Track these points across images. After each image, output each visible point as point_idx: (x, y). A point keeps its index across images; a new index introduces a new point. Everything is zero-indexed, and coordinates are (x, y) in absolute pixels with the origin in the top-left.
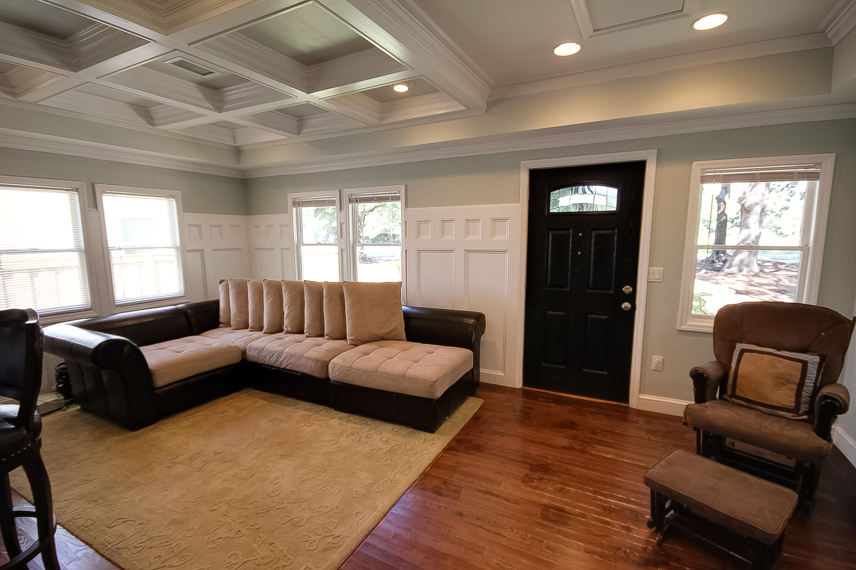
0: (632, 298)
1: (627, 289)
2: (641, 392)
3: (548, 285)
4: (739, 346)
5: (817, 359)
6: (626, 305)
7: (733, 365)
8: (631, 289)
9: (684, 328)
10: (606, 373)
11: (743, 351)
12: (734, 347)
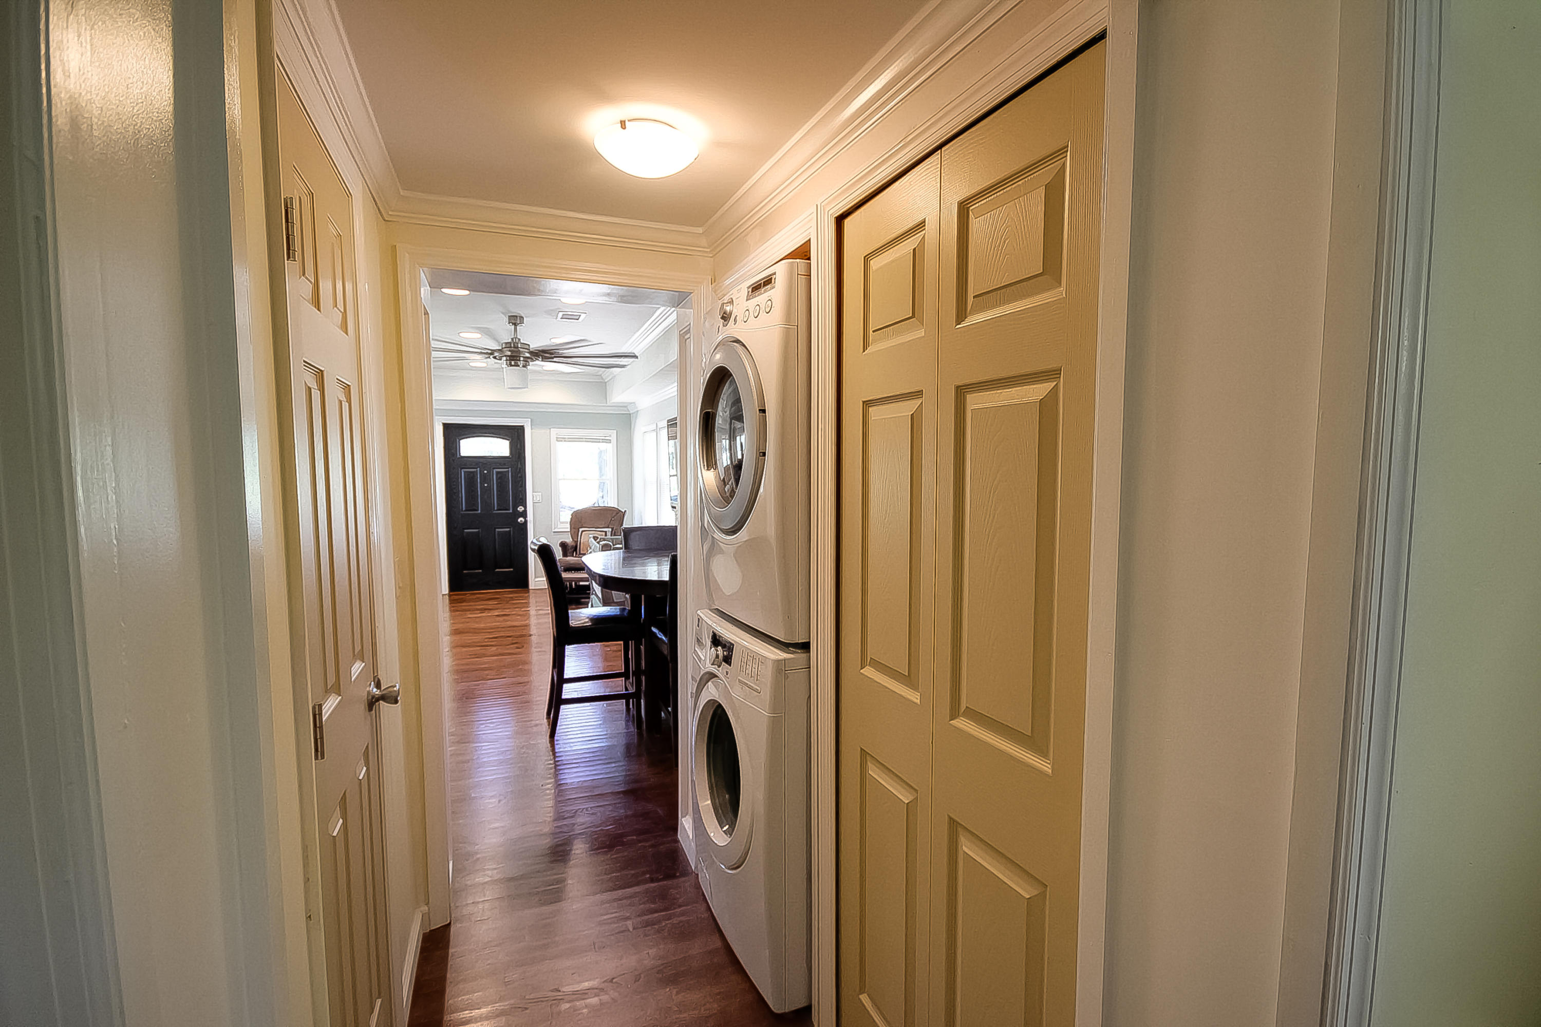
0: (524, 514)
1: (521, 509)
2: (535, 577)
3: (464, 509)
4: (581, 530)
5: (610, 530)
6: (521, 520)
7: (579, 540)
8: (523, 509)
9: (556, 530)
10: (512, 570)
11: (583, 531)
12: (579, 531)
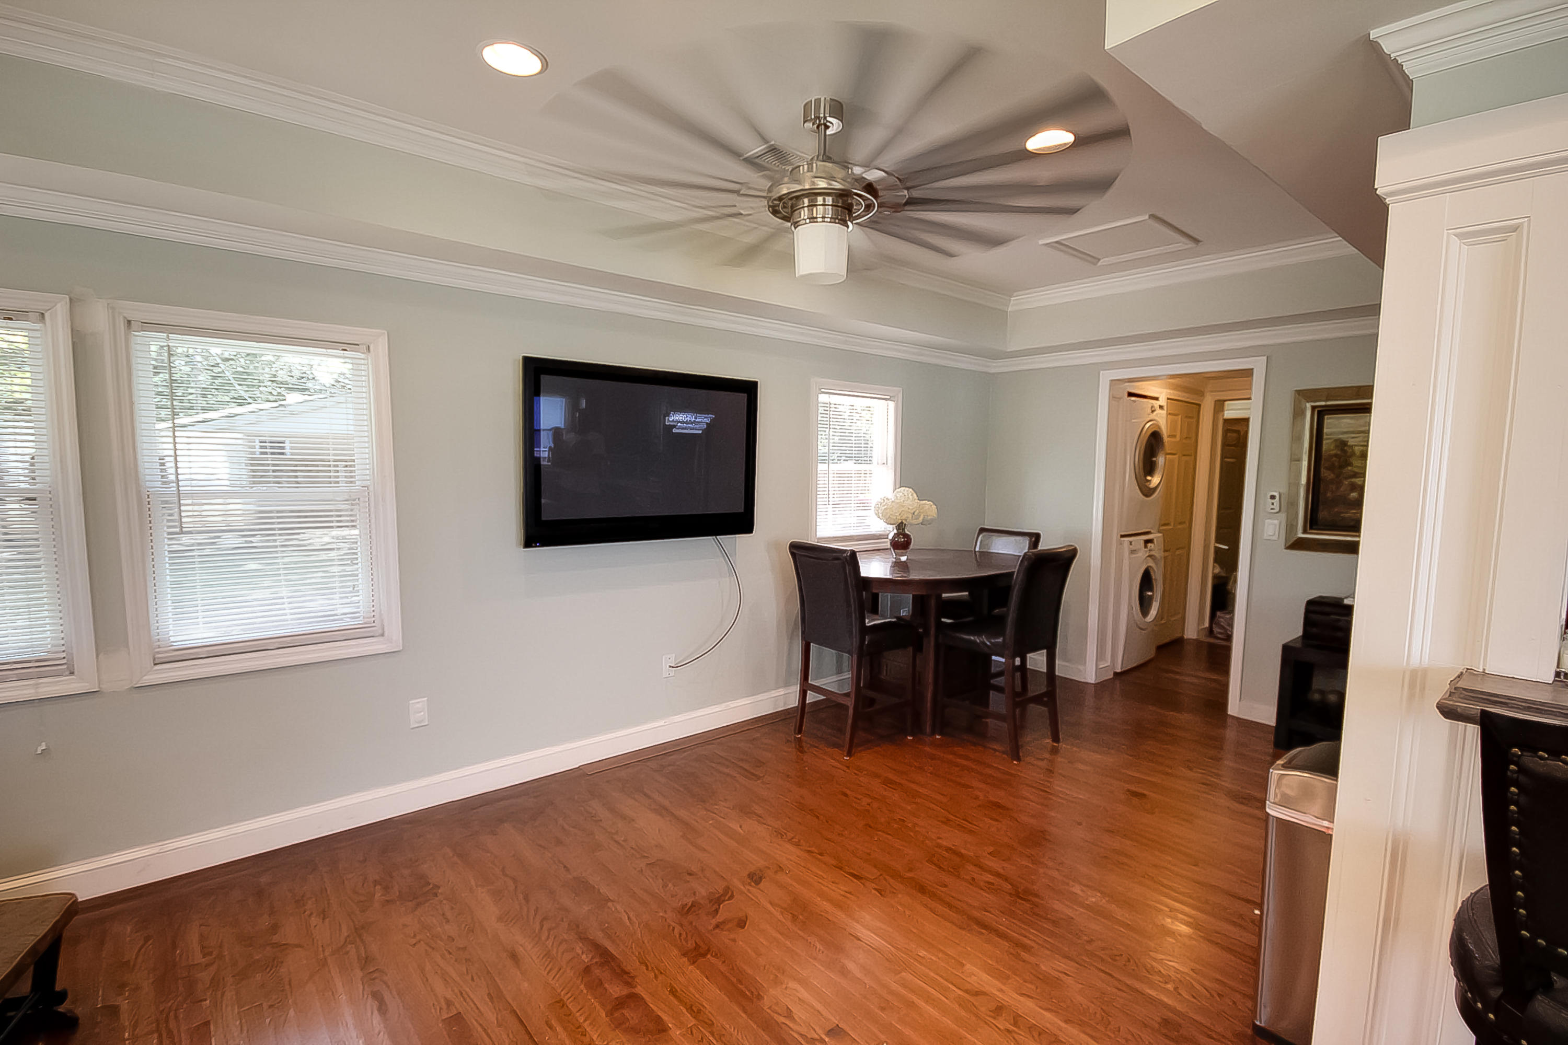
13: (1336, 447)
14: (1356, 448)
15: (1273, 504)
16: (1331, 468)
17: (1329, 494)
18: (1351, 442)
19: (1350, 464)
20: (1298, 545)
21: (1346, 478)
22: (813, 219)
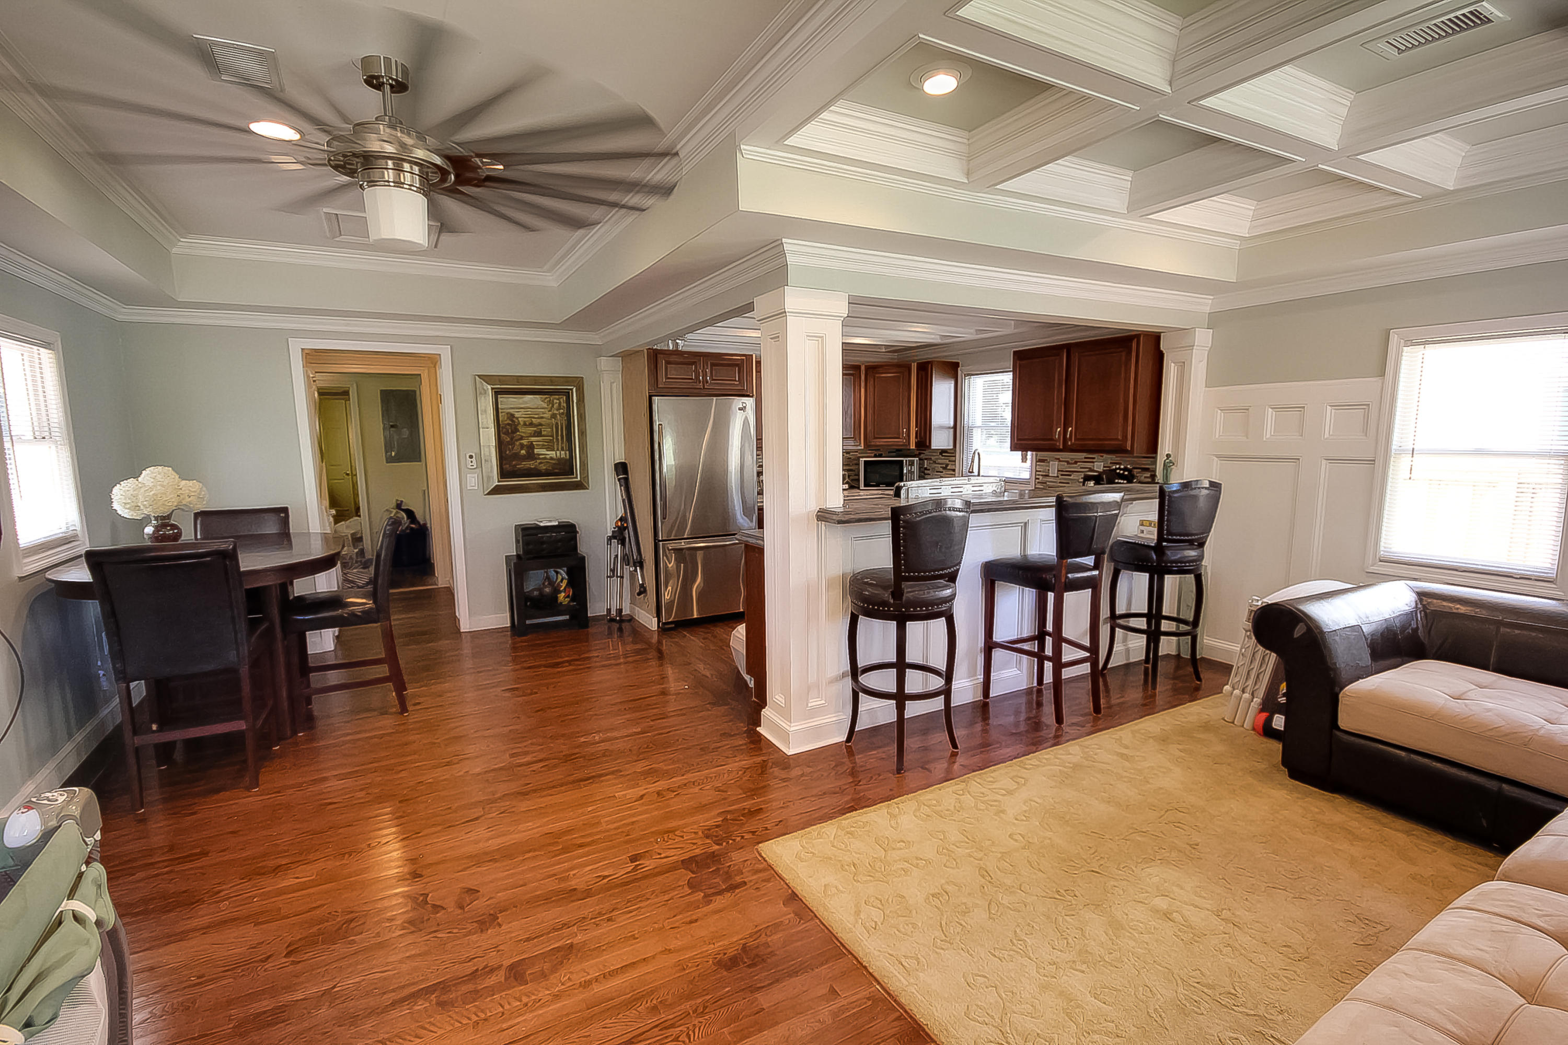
13: (508, 418)
14: (520, 419)
15: (472, 462)
16: (507, 433)
17: (508, 452)
18: (517, 415)
19: (519, 431)
20: (497, 491)
21: (517, 440)
22: (399, 184)
